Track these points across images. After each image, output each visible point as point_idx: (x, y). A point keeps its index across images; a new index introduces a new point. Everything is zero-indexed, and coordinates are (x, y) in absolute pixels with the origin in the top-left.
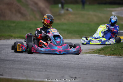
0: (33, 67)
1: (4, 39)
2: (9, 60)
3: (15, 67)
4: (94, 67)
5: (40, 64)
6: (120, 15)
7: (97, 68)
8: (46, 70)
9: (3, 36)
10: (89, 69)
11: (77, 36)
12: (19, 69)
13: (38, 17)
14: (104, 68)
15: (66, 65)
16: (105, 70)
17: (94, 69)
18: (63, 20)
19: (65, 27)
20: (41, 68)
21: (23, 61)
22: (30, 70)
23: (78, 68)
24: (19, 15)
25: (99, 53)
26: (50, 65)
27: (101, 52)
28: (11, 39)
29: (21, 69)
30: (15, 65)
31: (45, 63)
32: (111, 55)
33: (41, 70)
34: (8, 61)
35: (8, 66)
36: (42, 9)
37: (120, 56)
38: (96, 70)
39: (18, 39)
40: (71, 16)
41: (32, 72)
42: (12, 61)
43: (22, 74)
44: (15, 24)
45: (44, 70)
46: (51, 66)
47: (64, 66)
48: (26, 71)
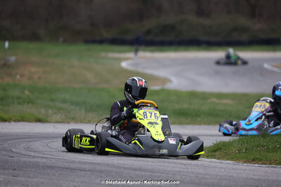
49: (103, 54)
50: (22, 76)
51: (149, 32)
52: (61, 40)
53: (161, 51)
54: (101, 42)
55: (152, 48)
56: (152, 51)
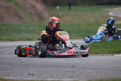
5: (9, 64)
8: (10, 69)
13: (35, 19)
14: (66, 65)
26: (18, 64)
31: (13, 63)
33: (6, 69)
45: (9, 69)
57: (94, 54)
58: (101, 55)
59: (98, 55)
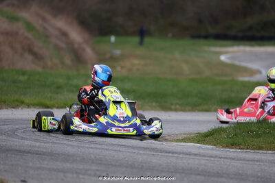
0: (82, 167)
1: (7, 108)
2: (30, 153)
3: (45, 166)
4: (200, 169)
5: (93, 162)
6: (237, 63)
7: (206, 172)
9: (5, 102)
10: (191, 174)
11: (154, 104)
12: (54, 170)
13: (68, 61)
15: (144, 165)
16: (222, 177)
17: (199, 174)
18: (119, 69)
19: (127, 86)
20: (98, 170)
21: (59, 154)
22: (77, 173)
23: (168, 171)
24: (30, 58)
25: (203, 142)
26: (113, 163)
27: (207, 139)
28: (22, 109)
29: (59, 171)
30: (46, 162)
31: (101, 161)
32: (227, 147)
33: (98, 173)
34: (30, 155)
35: (31, 164)
36: (76, 46)
37: (247, 148)
38: (204, 175)
39: (35, 108)
40: (136, 62)
41: (81, 176)
42: (37, 154)
43: (62, 180)
44: (26, 77)
45: (105, 174)
46: (116, 166)
47: (140, 167)
48: (69, 175)
49: (206, 48)
50: (122, 67)
51: (251, 28)
52: (170, 35)
53: (260, 45)
54: (206, 37)
55: (253, 43)
56: (252, 46)
57: (254, 149)
58: (270, 152)
59: (265, 152)
